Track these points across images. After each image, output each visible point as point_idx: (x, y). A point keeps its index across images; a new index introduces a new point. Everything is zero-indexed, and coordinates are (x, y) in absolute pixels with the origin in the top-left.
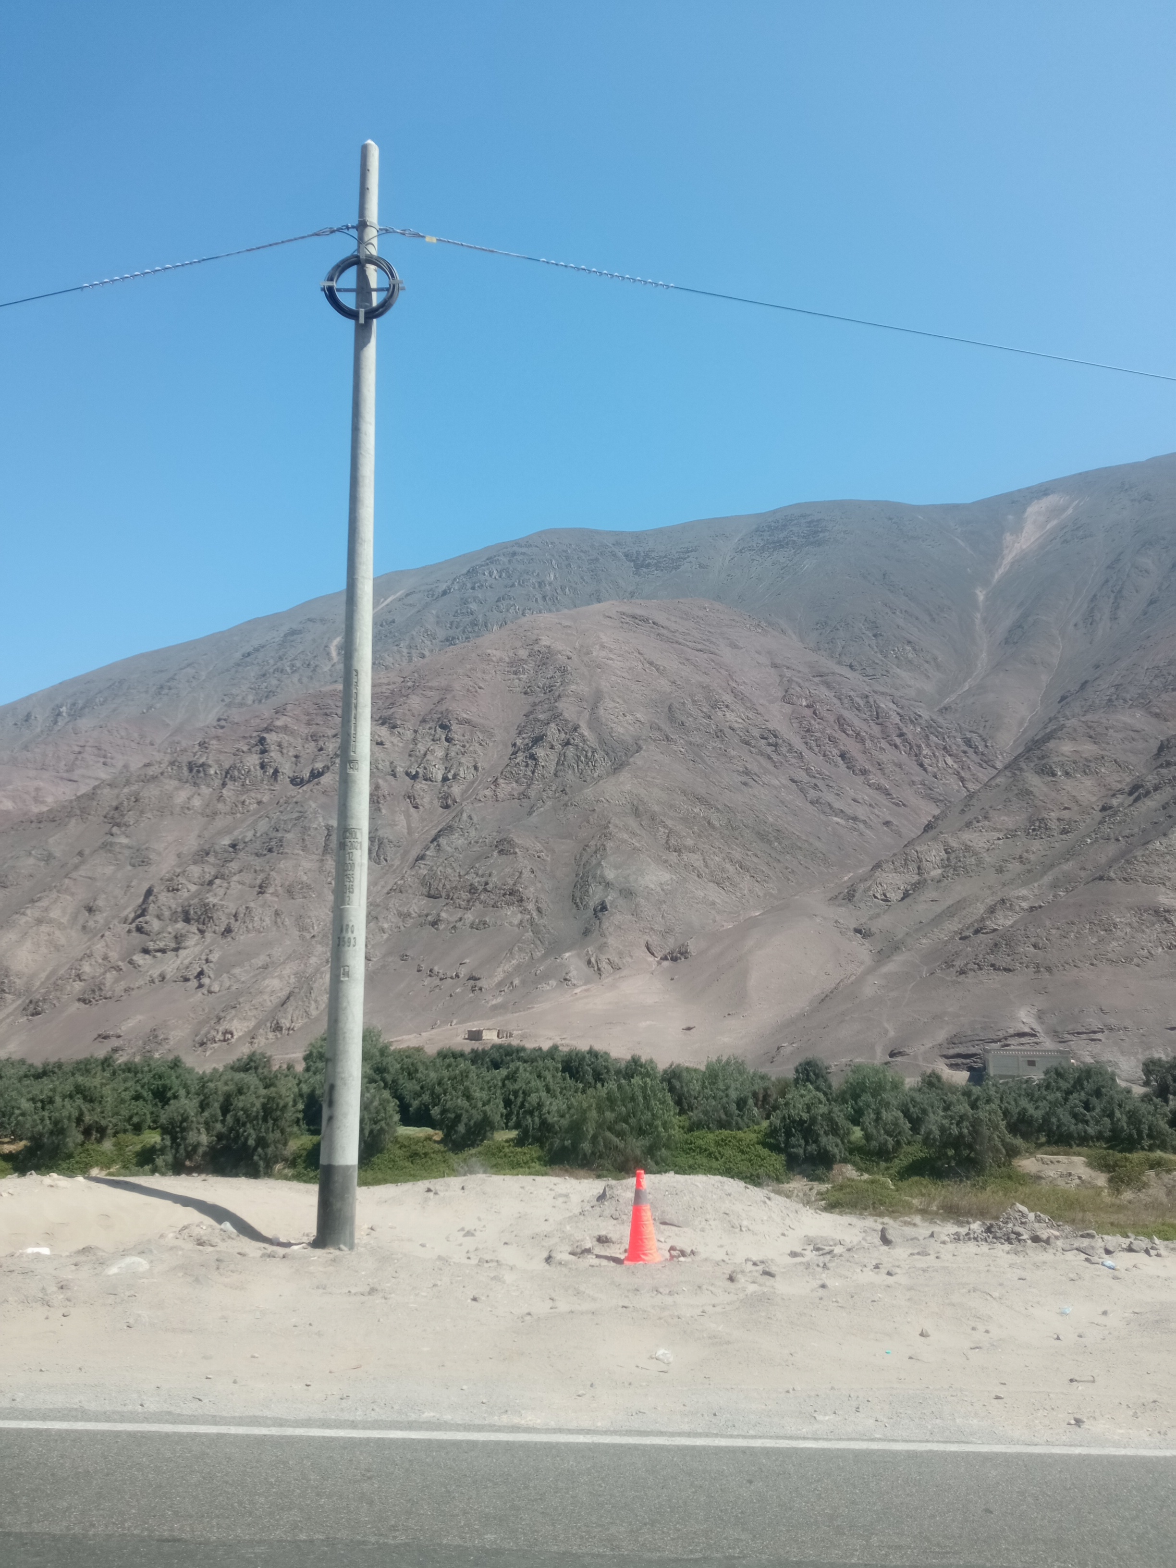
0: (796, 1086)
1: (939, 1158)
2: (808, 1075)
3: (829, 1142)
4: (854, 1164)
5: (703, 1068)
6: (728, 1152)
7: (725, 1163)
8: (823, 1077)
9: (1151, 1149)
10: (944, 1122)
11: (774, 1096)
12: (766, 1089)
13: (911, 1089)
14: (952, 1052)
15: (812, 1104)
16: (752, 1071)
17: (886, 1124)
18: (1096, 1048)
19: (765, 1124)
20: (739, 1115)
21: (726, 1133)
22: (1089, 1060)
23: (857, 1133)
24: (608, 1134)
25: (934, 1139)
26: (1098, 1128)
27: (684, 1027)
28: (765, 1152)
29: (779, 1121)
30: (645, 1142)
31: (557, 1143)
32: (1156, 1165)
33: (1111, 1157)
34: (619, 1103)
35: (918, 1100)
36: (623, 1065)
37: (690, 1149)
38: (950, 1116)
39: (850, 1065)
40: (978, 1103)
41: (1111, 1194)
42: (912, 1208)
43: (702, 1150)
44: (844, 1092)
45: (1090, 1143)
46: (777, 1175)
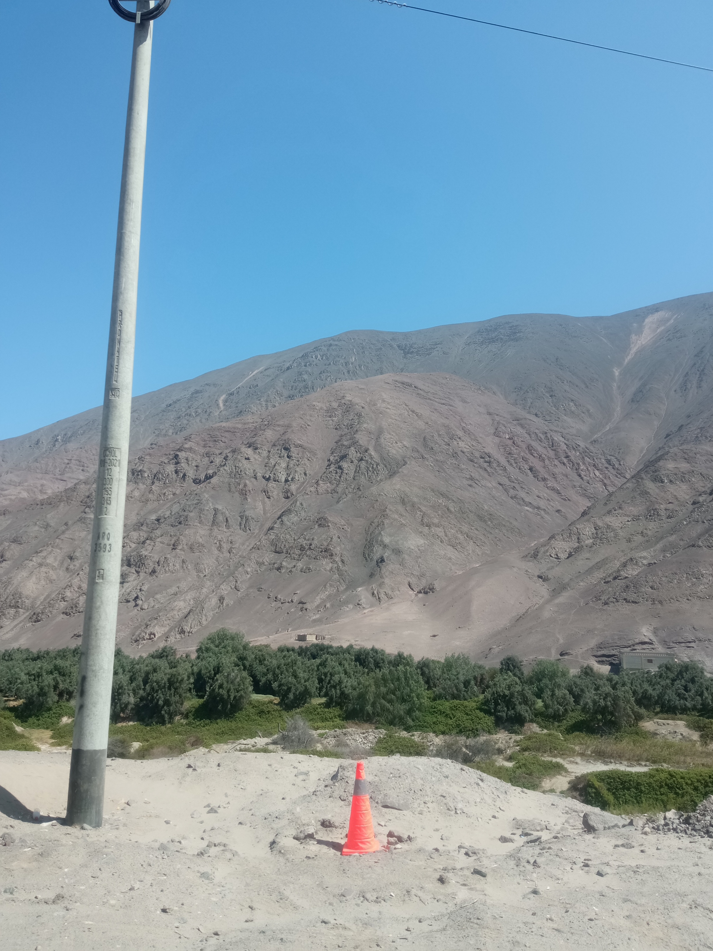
0: (501, 673)
2: (509, 666)
3: (522, 709)
4: (538, 723)
5: (443, 661)
6: (458, 714)
7: (456, 721)
8: (518, 668)
10: (595, 697)
11: (487, 679)
12: (482, 675)
13: (574, 676)
14: (599, 653)
15: (511, 685)
16: (473, 663)
17: (558, 698)
18: (690, 652)
19: (481, 697)
20: (465, 691)
21: (457, 702)
22: (687, 660)
23: (540, 704)
24: (383, 701)
25: (589, 709)
26: (693, 703)
27: (432, 635)
28: (481, 714)
29: (490, 695)
30: (406, 707)
31: (350, 707)
33: (701, 722)
34: (389, 682)
35: (578, 683)
36: (393, 658)
37: (434, 712)
38: (599, 694)
39: (535, 661)
40: (617, 686)
41: (702, 745)
42: (575, 752)
43: (442, 713)
44: (532, 677)
45: (688, 712)
46: (489, 729)
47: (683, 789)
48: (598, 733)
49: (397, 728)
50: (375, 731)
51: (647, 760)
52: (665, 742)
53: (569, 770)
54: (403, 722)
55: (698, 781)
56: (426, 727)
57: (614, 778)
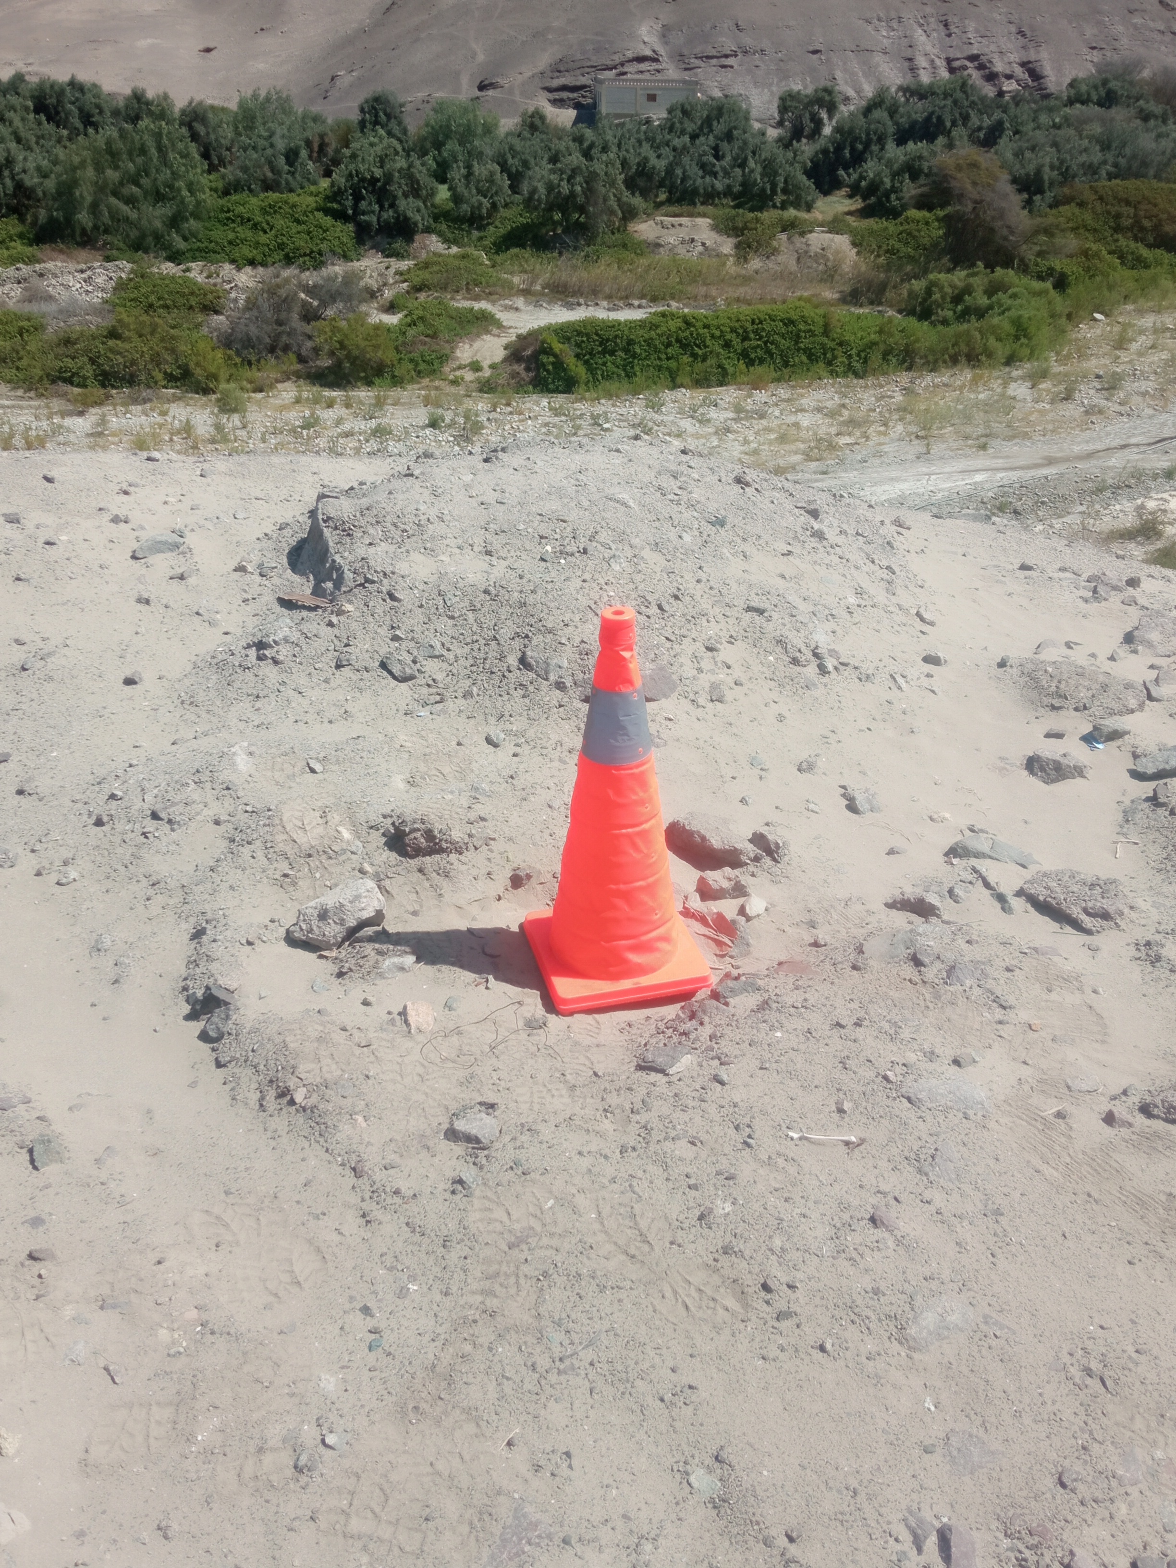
0: (362, 131)
1: (542, 224)
2: (376, 116)
3: (409, 207)
4: (440, 234)
5: (233, 106)
6: (280, 222)
7: (276, 236)
8: (395, 118)
9: (783, 207)
10: (552, 177)
11: (334, 145)
12: (322, 136)
13: (508, 134)
14: (556, 83)
15: (386, 155)
16: (300, 110)
17: (478, 181)
18: (725, 77)
19: (325, 183)
20: (289, 172)
21: (273, 196)
22: (717, 94)
23: (443, 193)
24: (113, 200)
25: (539, 200)
26: (727, 181)
27: (201, 47)
28: (328, 221)
29: (343, 180)
30: (165, 210)
31: (42, 215)
32: (788, 226)
33: (740, 218)
34: (124, 156)
35: (518, 148)
36: (121, 104)
37: (228, 219)
38: (560, 170)
39: (428, 102)
40: (593, 152)
41: (738, 263)
42: (513, 288)
43: (244, 221)
44: (425, 139)
45: (717, 201)
46: (344, 251)
47: (706, 347)
48: (554, 248)
49: (152, 255)
50: (107, 264)
51: (642, 297)
52: (674, 261)
53: (505, 324)
54: (164, 244)
55: (733, 330)
56: (215, 252)
57: (587, 335)
